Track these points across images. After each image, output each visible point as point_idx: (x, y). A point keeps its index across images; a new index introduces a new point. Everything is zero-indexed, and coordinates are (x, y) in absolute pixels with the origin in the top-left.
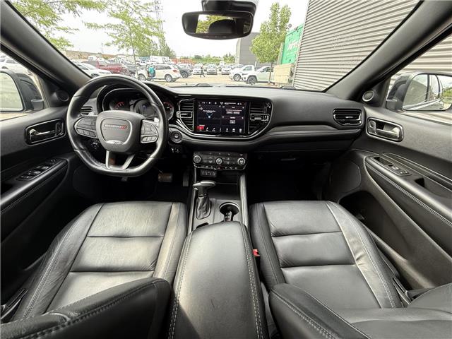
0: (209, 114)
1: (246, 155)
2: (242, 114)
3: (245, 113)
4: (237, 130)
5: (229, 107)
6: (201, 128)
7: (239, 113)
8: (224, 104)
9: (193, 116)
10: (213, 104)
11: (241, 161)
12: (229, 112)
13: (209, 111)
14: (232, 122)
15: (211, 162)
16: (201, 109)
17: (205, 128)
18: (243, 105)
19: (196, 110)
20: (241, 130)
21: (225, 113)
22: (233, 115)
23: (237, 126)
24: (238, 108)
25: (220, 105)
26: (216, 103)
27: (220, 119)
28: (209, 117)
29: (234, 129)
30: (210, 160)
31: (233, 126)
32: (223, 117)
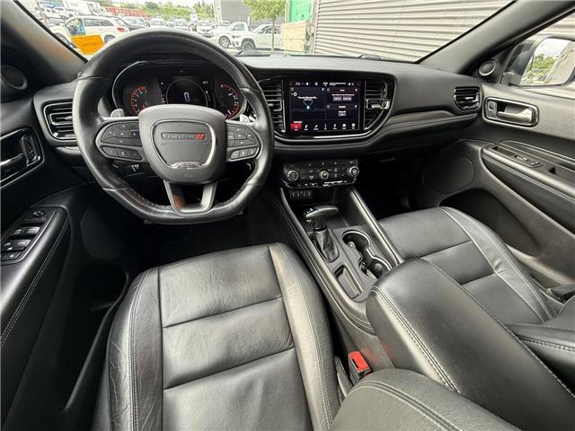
0: (308, 102)
1: (357, 161)
2: (354, 100)
3: (359, 99)
4: (349, 126)
5: (336, 90)
6: (296, 127)
7: (350, 99)
8: (328, 86)
9: (282, 108)
10: (312, 85)
11: (353, 170)
12: (337, 98)
13: (306, 98)
14: (342, 114)
15: (312, 177)
16: (295, 94)
17: (303, 125)
18: (356, 86)
19: (287, 97)
20: (353, 125)
21: (330, 100)
22: (342, 103)
23: (349, 118)
24: (348, 90)
25: (323, 86)
26: (316, 84)
27: (324, 110)
28: (308, 107)
29: (344, 125)
30: (311, 174)
31: (343, 120)
32: (328, 106)
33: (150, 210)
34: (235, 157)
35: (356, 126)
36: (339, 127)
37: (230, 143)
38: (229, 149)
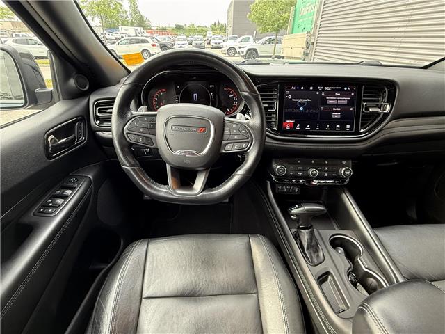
0: (302, 104)
1: (350, 162)
2: (350, 103)
3: (356, 102)
4: (343, 127)
5: (332, 93)
6: (288, 125)
7: (346, 102)
8: (323, 90)
9: (276, 108)
10: (307, 89)
11: (346, 171)
12: (331, 101)
13: (300, 101)
14: (336, 115)
15: (300, 174)
16: (290, 97)
17: (295, 125)
18: (352, 90)
19: (281, 98)
20: (348, 126)
21: (324, 102)
22: (337, 105)
23: (344, 120)
24: (344, 94)
25: (318, 90)
26: (311, 88)
27: (318, 111)
28: (302, 109)
29: (338, 126)
30: (300, 171)
31: (337, 121)
32: (322, 108)
33: (152, 188)
34: (228, 149)
35: (351, 129)
36: (333, 127)
37: (226, 137)
38: (224, 142)
